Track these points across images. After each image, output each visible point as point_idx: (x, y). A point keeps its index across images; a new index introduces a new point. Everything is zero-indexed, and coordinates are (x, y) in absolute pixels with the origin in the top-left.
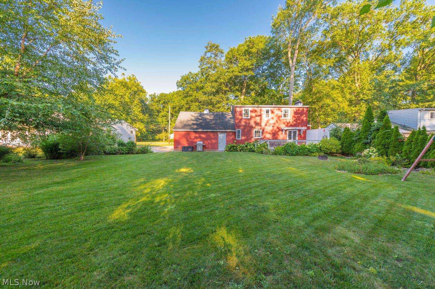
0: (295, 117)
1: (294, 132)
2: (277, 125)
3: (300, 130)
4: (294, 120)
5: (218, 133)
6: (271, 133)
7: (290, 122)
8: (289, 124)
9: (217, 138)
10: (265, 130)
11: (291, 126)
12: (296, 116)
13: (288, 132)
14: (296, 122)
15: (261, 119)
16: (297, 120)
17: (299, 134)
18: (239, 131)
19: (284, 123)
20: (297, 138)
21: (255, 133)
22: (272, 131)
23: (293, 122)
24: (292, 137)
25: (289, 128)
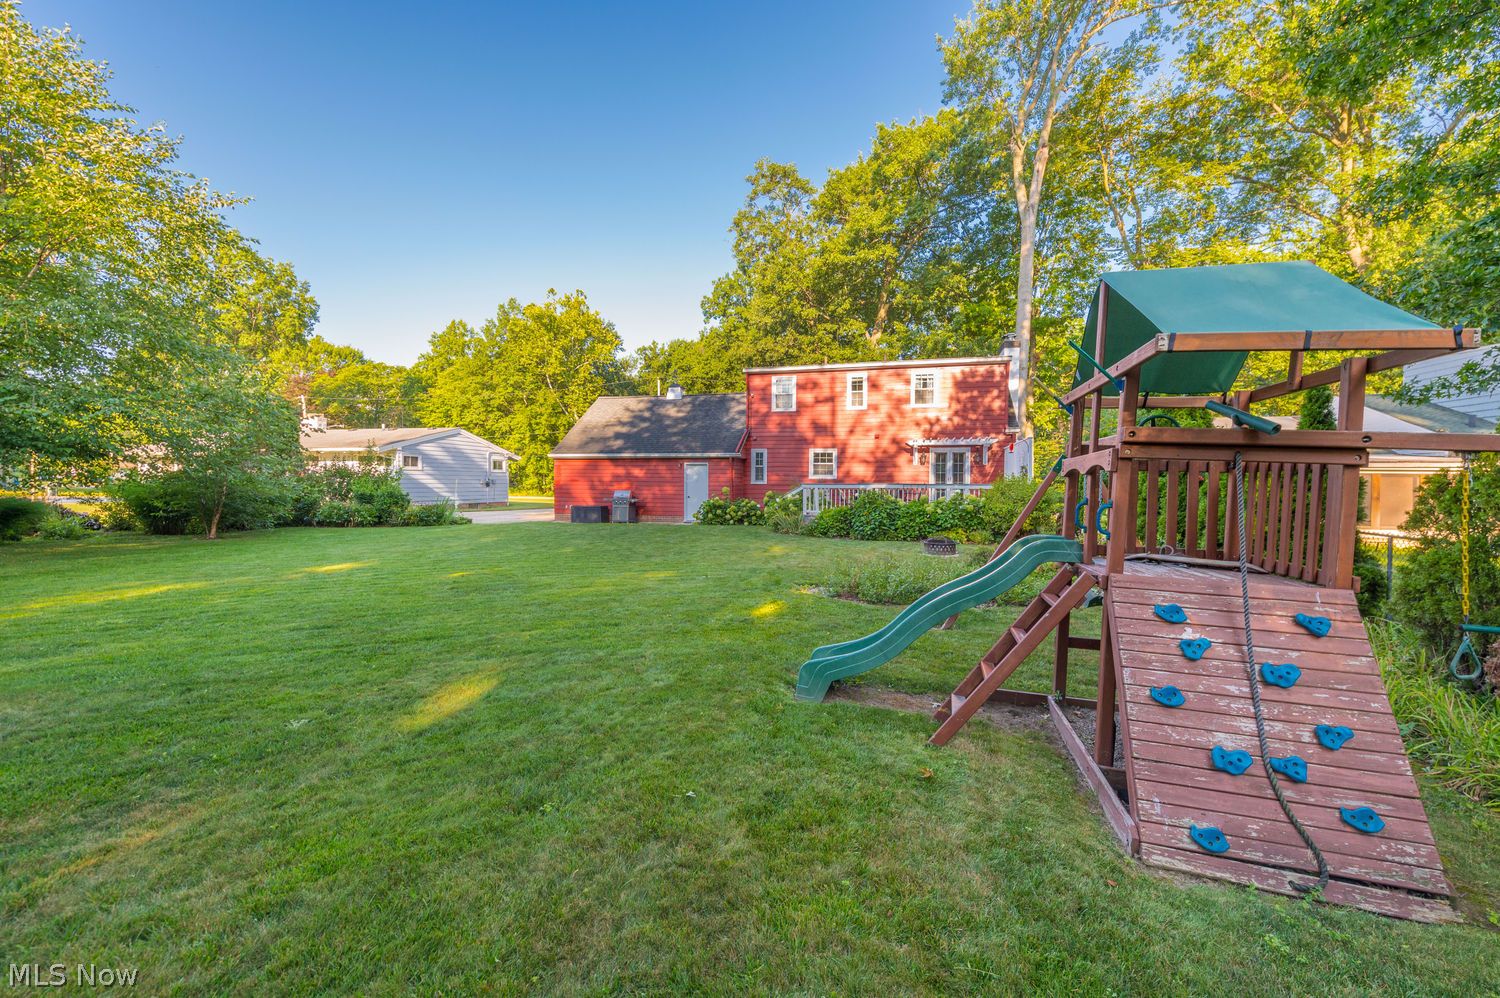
0: (958, 401)
1: (955, 454)
2: (891, 431)
3: (977, 450)
4: (956, 413)
5: (682, 465)
6: (871, 459)
7: (938, 420)
8: (937, 428)
9: (679, 480)
10: (850, 451)
11: (944, 433)
12: (964, 396)
13: (931, 457)
14: (965, 418)
15: (833, 413)
16: (965, 409)
17: (978, 464)
18: (760, 456)
19: (918, 424)
20: (968, 479)
21: (816, 460)
22: (872, 453)
23: (950, 419)
24: (949, 476)
25: (933, 442)
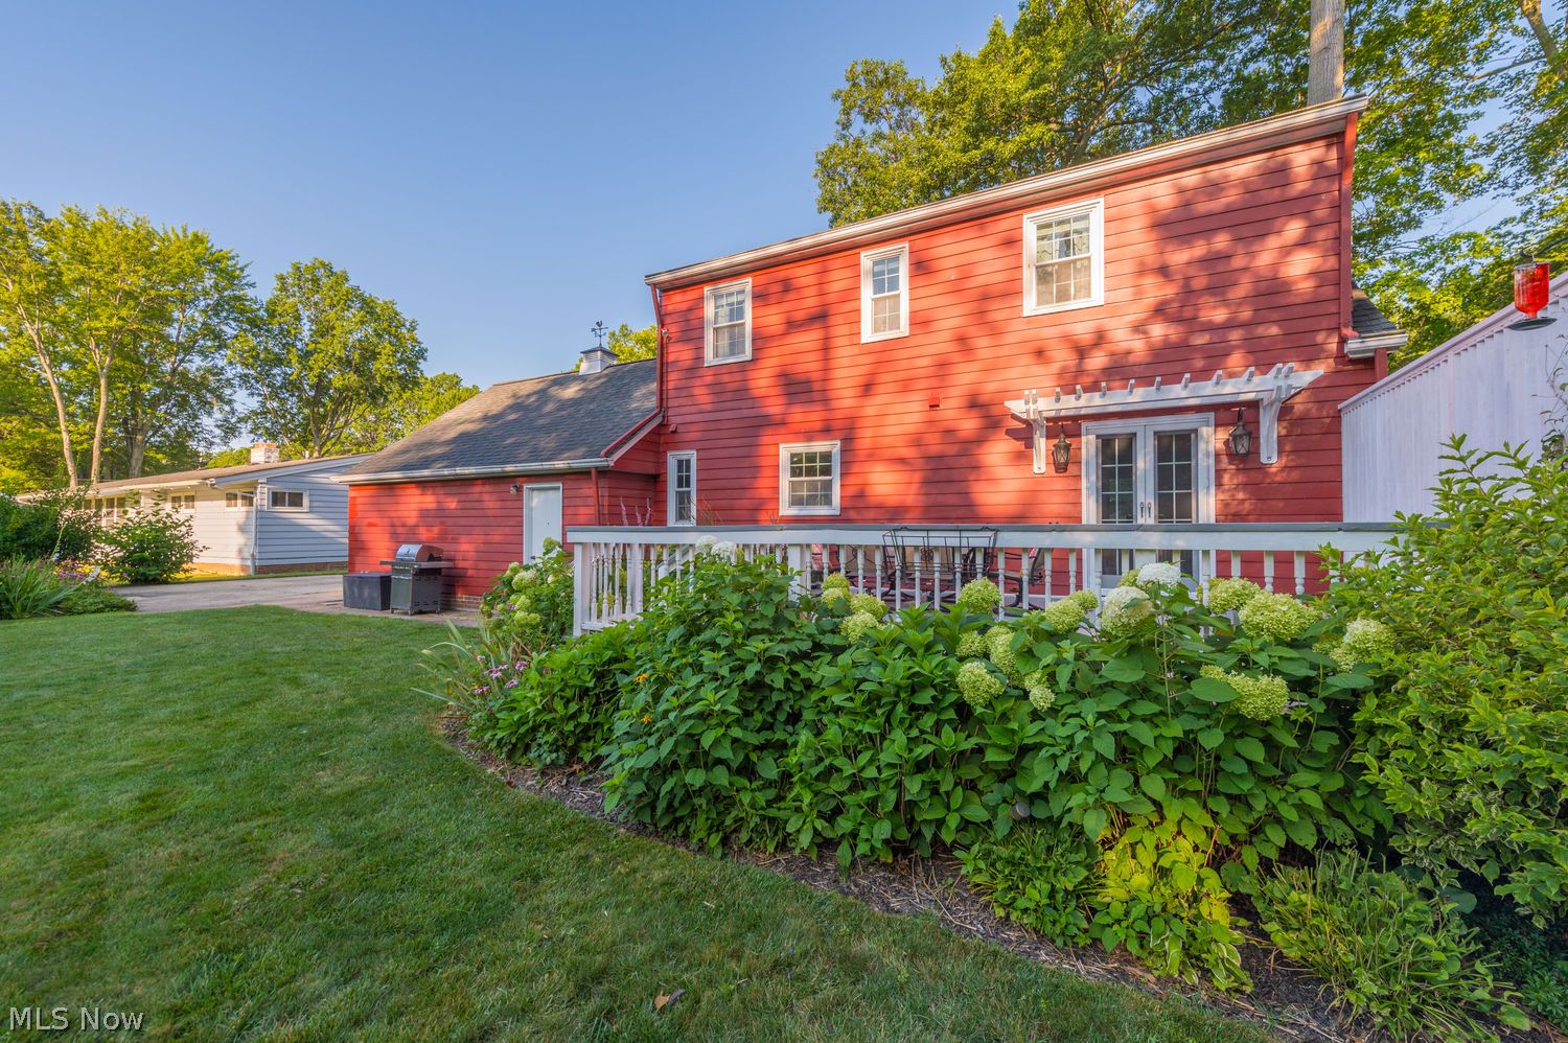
0: (1164, 271)
1: (1159, 435)
2: (965, 377)
3: (1240, 416)
4: (1160, 311)
7: (1100, 338)
8: (1097, 361)
9: (514, 520)
10: (866, 438)
11: (1119, 371)
12: (1179, 257)
13: (1088, 445)
14: (1189, 322)
15: (826, 348)
16: (1188, 293)
17: (1242, 456)
18: (683, 465)
19: (1040, 354)
20: (1207, 505)
21: (795, 472)
22: (917, 441)
23: (1139, 328)
24: (1145, 494)
25: (1093, 402)
